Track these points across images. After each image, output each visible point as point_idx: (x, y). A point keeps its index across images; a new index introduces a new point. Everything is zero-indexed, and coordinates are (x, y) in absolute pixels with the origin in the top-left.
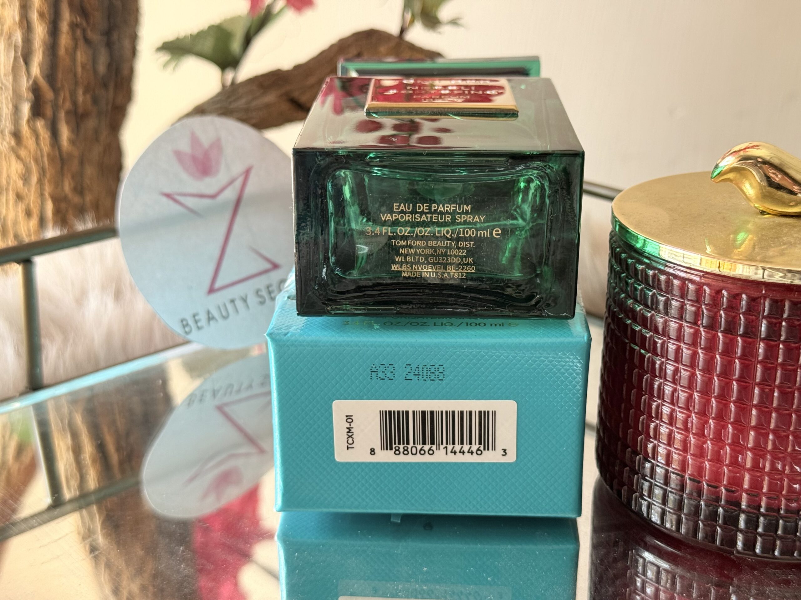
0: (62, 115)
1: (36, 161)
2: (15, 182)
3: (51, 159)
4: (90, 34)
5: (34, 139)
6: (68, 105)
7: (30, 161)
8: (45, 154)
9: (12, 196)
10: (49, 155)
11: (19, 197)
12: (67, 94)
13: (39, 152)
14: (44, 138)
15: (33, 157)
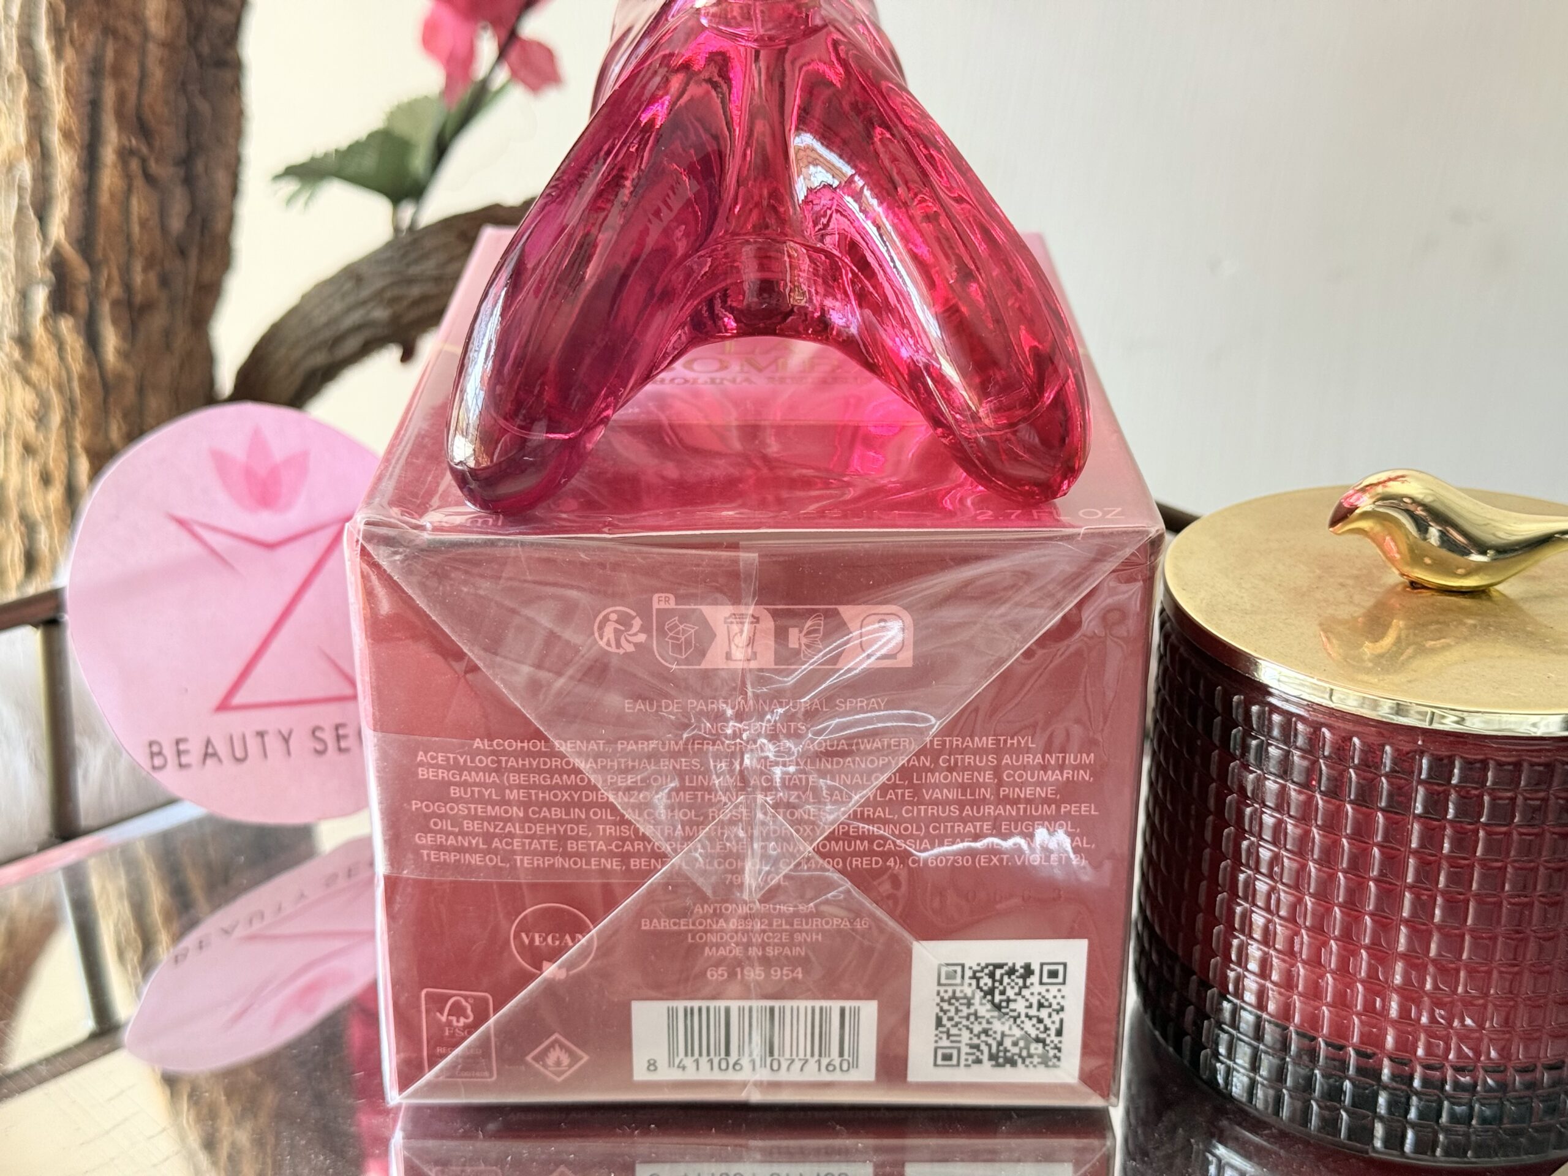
0: (105, 308)
1: (60, 388)
2: (20, 422)
3: (86, 384)
4: (154, 167)
5: (54, 349)
6: (116, 290)
7: (48, 388)
8: (75, 377)
9: (15, 448)
10: (81, 378)
11: (28, 449)
12: (115, 273)
13: (64, 373)
14: (73, 349)
15: (53, 380)
